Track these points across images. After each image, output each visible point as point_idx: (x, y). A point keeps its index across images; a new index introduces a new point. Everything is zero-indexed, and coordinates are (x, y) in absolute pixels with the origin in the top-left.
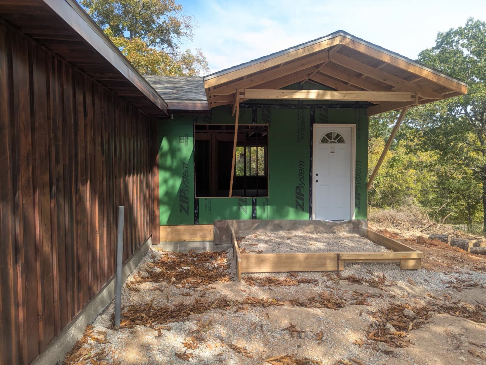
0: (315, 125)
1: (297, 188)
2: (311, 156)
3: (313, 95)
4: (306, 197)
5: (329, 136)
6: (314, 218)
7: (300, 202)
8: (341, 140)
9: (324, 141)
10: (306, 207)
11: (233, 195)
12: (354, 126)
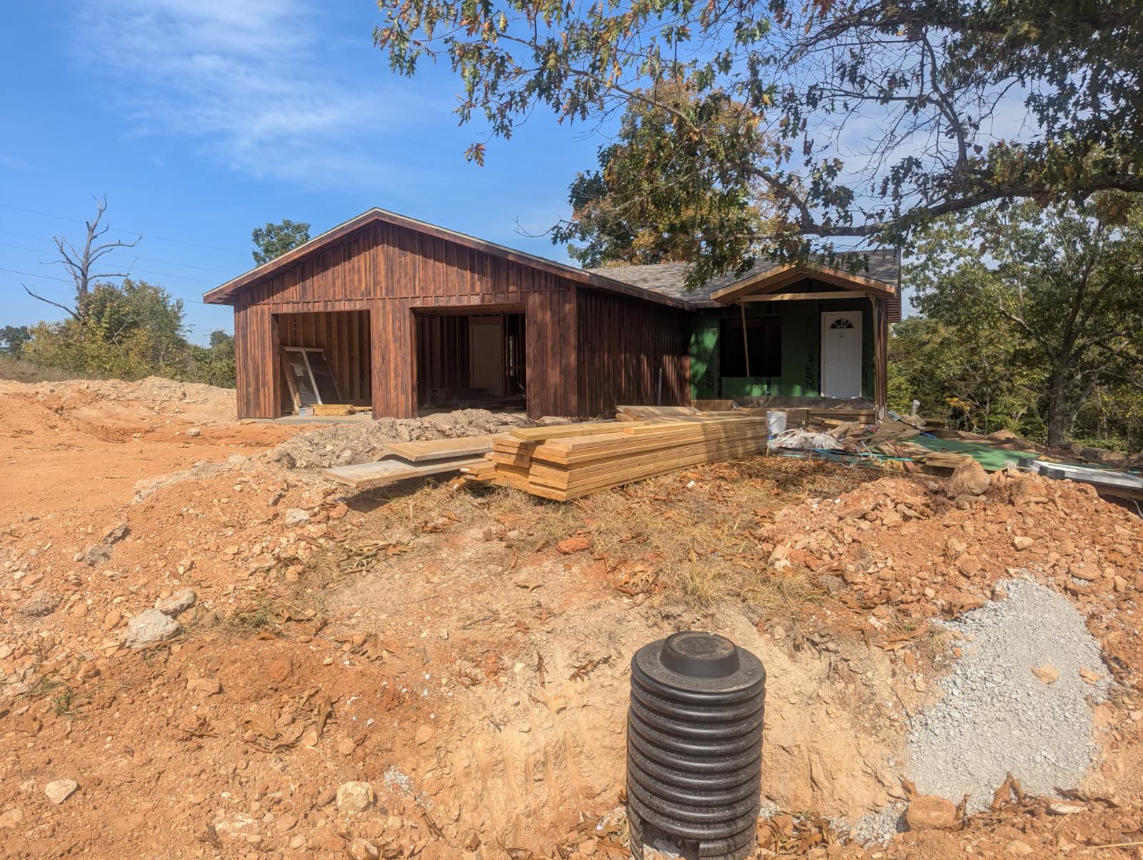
0: (823, 313)
1: (807, 369)
2: (820, 341)
3: (787, 297)
4: (816, 377)
5: (838, 322)
6: (822, 395)
7: (810, 381)
8: (850, 326)
9: (833, 326)
10: (816, 384)
11: (751, 375)
12: (860, 312)
